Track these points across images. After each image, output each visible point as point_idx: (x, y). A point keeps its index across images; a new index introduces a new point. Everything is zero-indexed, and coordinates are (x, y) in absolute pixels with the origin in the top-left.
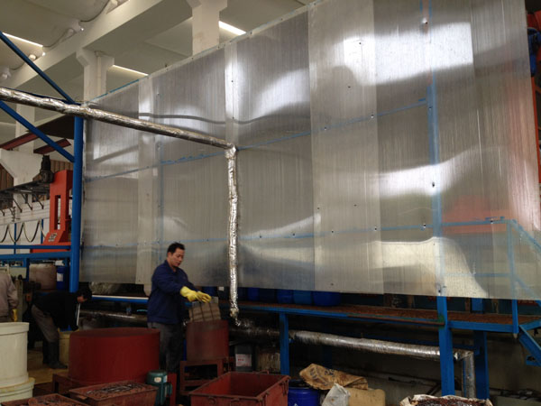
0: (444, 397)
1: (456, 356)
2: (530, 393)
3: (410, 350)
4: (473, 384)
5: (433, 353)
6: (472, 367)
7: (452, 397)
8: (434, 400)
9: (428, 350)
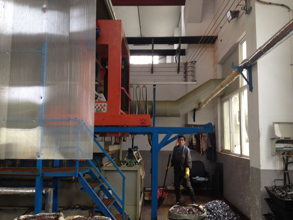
0: (37, 215)
1: (44, 192)
2: (78, 206)
3: (17, 191)
4: (51, 206)
5: (31, 191)
6: (52, 196)
7: (42, 214)
8: (32, 217)
9: (28, 189)
